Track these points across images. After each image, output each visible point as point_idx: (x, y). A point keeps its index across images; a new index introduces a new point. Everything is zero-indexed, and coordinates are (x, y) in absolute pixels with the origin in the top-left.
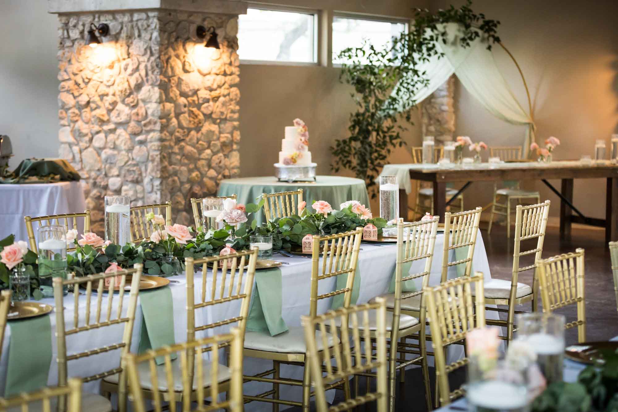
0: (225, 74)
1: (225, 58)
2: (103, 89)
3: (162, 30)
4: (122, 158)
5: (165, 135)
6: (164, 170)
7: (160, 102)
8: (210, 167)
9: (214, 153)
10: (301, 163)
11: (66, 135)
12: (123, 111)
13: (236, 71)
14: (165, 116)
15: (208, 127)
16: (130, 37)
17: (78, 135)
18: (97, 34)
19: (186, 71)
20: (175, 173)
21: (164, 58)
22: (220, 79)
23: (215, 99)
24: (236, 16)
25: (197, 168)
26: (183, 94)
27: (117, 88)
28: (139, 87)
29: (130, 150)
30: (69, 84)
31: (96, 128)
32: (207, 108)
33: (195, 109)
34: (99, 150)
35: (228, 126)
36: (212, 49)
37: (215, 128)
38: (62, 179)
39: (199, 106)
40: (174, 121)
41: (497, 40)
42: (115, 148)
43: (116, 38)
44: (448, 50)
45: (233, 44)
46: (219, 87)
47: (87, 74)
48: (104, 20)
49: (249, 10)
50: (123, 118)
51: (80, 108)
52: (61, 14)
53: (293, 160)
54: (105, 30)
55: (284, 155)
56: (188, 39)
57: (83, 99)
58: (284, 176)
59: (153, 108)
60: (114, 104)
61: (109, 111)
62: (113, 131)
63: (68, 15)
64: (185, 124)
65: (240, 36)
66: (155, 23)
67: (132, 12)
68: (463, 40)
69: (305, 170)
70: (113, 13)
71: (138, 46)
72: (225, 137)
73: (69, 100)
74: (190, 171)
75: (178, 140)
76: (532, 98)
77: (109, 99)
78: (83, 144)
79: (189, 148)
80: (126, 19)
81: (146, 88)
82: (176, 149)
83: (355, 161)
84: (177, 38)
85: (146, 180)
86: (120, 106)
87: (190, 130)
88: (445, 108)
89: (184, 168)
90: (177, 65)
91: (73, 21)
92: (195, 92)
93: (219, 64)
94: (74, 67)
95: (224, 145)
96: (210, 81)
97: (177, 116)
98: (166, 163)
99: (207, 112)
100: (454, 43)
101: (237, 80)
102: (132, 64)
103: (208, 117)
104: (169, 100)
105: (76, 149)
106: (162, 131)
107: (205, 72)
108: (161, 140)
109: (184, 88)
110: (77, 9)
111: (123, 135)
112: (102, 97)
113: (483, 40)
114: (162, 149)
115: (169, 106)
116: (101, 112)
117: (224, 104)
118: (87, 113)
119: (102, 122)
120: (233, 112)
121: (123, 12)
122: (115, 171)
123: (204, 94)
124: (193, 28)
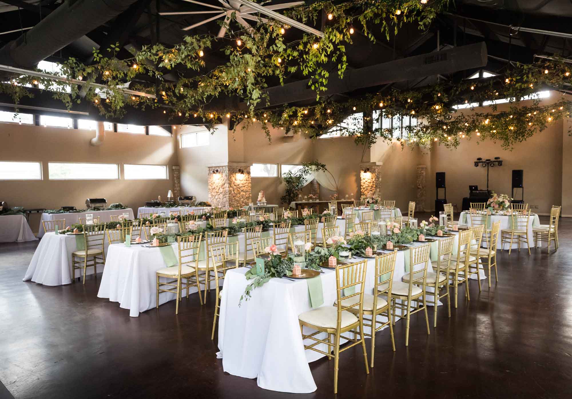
0: (247, 180)
1: (247, 176)
2: (217, 185)
3: (229, 171)
4: (221, 201)
5: (230, 195)
6: (230, 203)
7: (229, 187)
8: (243, 203)
9: (244, 200)
10: (263, 201)
11: (210, 196)
12: (221, 190)
13: (250, 179)
14: (230, 191)
15: (242, 193)
16: (222, 172)
17: (212, 195)
18: (215, 172)
19: (235, 180)
20: (233, 204)
21: (230, 177)
22: (246, 182)
23: (244, 186)
24: (250, 166)
25: (239, 203)
26: (235, 186)
27: (220, 184)
28: (224, 184)
29: (223, 199)
30: (210, 184)
31: (216, 194)
32: (242, 189)
33: (239, 189)
34: (217, 199)
35: (248, 193)
36: (242, 174)
37: (244, 193)
38: (206, 206)
39: (240, 188)
40: (233, 192)
41: (326, 169)
42: (220, 198)
43: (220, 173)
44: (312, 172)
45: (249, 173)
46: (245, 183)
47: (213, 181)
48: (217, 169)
49: (253, 164)
50: (221, 191)
51: (213, 189)
52: (208, 167)
53: (260, 201)
54: (217, 171)
55: (259, 199)
56: (236, 172)
57: (213, 187)
58: (259, 205)
59: (227, 189)
60: (219, 188)
61: (219, 190)
62: (219, 195)
63: (209, 167)
64: (236, 192)
65: (251, 171)
66: (227, 169)
67: (223, 166)
68: (317, 170)
69: (264, 203)
70: (219, 167)
71: (224, 174)
72: (247, 196)
73: (210, 188)
74: (237, 204)
75: (234, 197)
76: (337, 184)
77: (219, 187)
78: (213, 198)
79: (237, 198)
80: (221, 168)
81: (226, 184)
82: (233, 199)
83: (287, 201)
84: (233, 172)
85: (226, 206)
86: (221, 189)
87: (237, 194)
88: (316, 187)
89: (236, 203)
90: (233, 179)
91: (211, 169)
92: (239, 185)
93: (245, 178)
94: (211, 180)
95: (247, 197)
96: (242, 182)
97: (234, 191)
98: (231, 202)
99: (242, 190)
100: (314, 171)
101: (250, 181)
102: (223, 179)
103: (242, 191)
104: (231, 187)
105: (212, 199)
106: (229, 194)
107: (241, 180)
108: (229, 196)
109: (235, 184)
110: (219, 165)
111: (221, 195)
112: (217, 186)
113: (322, 169)
114: (229, 199)
115: (231, 188)
116: (217, 190)
117: (246, 188)
118: (214, 190)
119: (217, 192)
120: (249, 189)
121: (221, 166)
122: (220, 204)
123: (242, 185)
124: (238, 170)
